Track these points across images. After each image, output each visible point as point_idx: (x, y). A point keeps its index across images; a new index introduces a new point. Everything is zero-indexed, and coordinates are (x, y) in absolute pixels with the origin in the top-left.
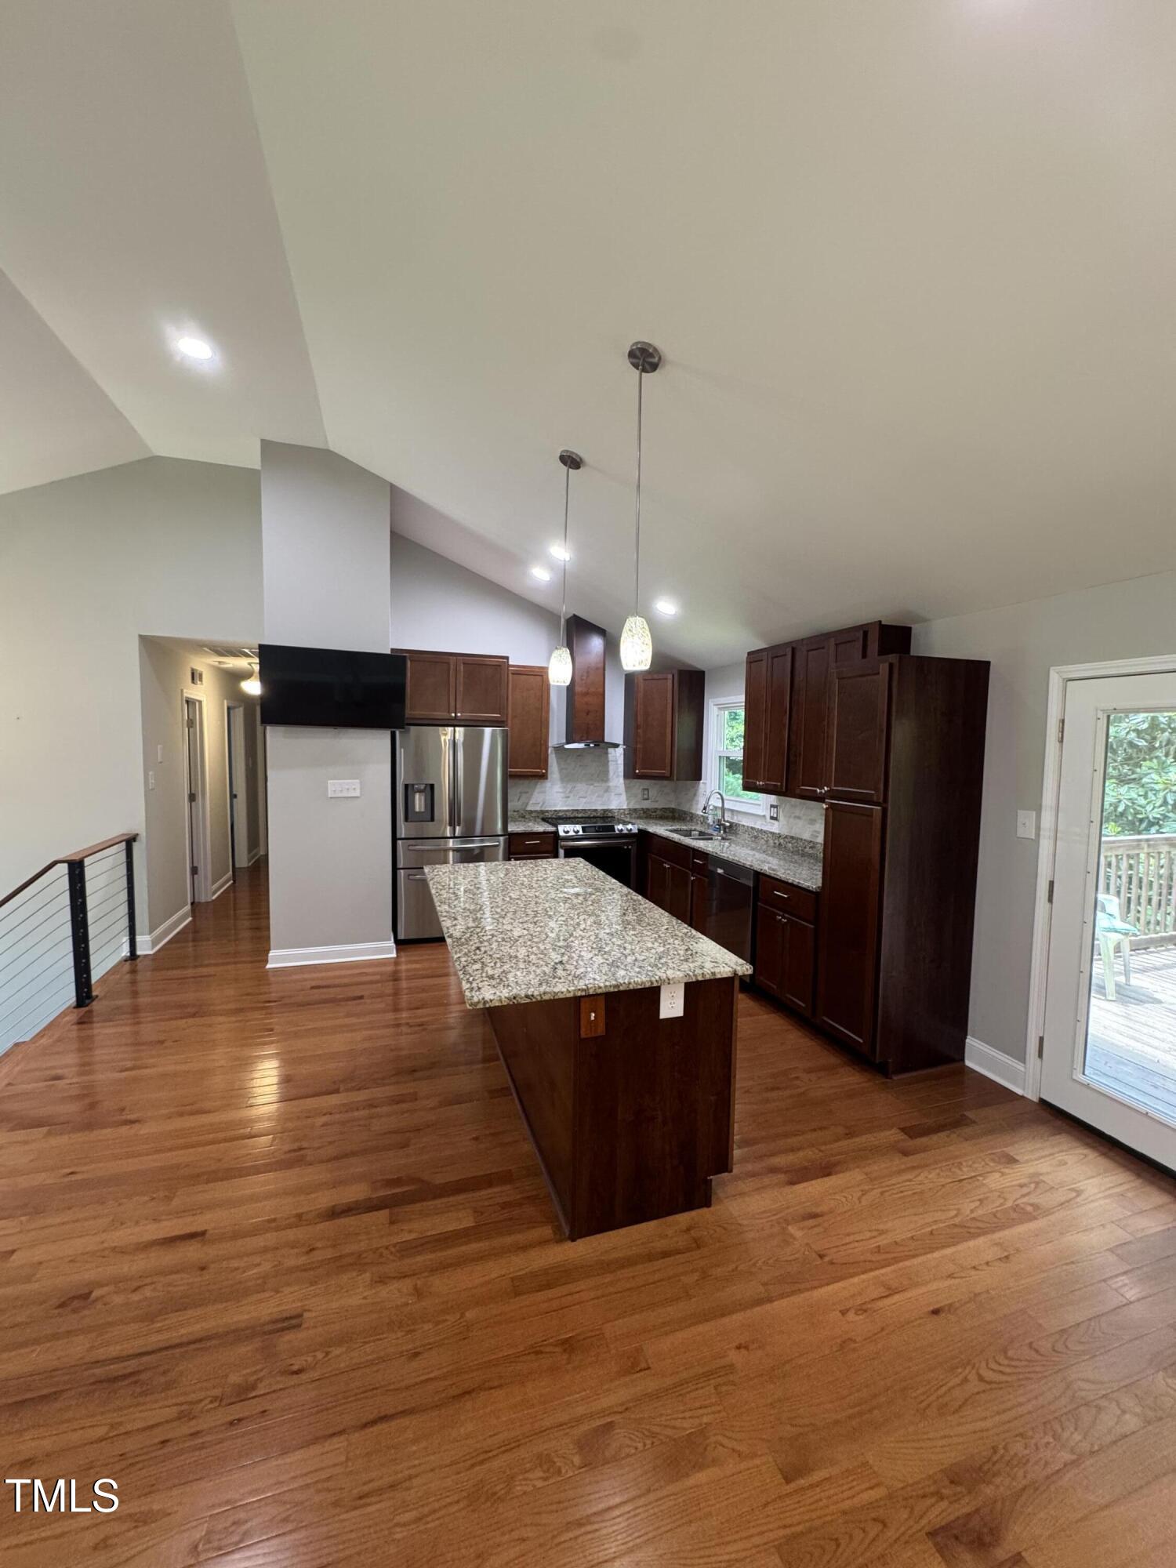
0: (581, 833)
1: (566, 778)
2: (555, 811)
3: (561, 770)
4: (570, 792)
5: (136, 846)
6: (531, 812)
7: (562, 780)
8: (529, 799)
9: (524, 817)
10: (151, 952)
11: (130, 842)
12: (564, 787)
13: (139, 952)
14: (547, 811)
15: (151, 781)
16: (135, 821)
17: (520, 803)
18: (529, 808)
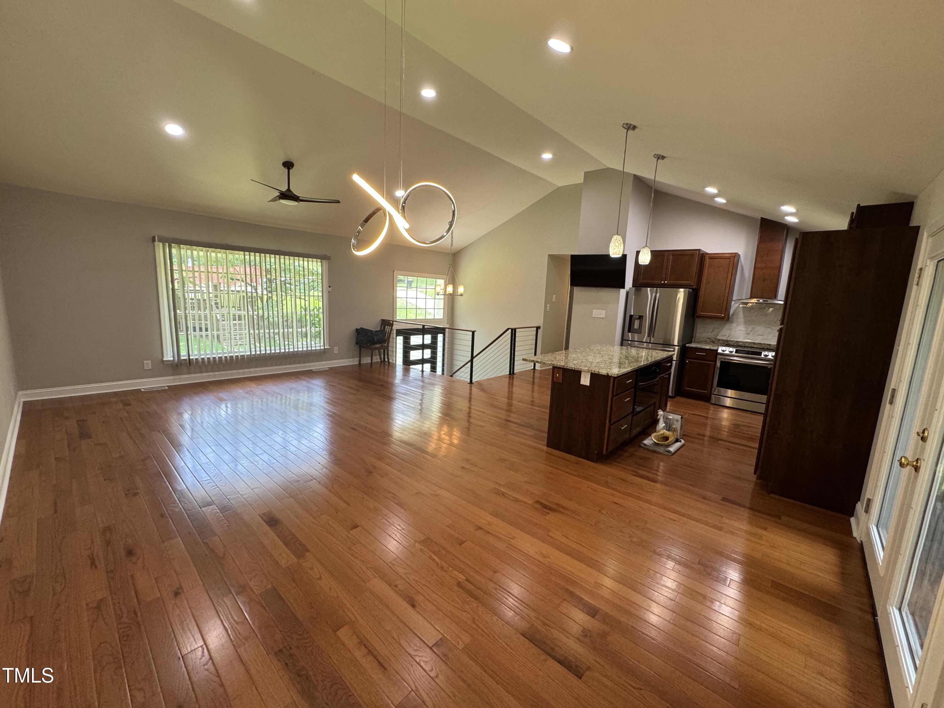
0: (734, 353)
1: (748, 322)
2: (737, 341)
3: (745, 317)
4: (751, 331)
5: (540, 331)
6: (719, 340)
7: (745, 323)
8: (720, 332)
9: (714, 342)
10: (539, 369)
11: (538, 328)
12: (746, 328)
13: (536, 368)
14: (731, 341)
15: (548, 308)
16: (540, 323)
17: (712, 334)
18: (718, 338)
